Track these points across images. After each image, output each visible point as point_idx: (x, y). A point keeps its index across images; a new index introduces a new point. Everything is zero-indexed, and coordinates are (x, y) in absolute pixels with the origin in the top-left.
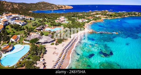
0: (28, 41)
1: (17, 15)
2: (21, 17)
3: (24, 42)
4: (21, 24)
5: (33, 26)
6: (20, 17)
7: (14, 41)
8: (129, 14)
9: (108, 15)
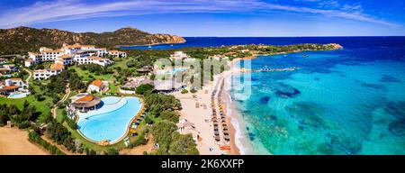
0: (132, 89)
1: (92, 48)
2: (101, 51)
3: (123, 92)
4: (103, 64)
5: (129, 67)
6: (99, 53)
7: (98, 90)
8: (299, 47)
9: (261, 50)
